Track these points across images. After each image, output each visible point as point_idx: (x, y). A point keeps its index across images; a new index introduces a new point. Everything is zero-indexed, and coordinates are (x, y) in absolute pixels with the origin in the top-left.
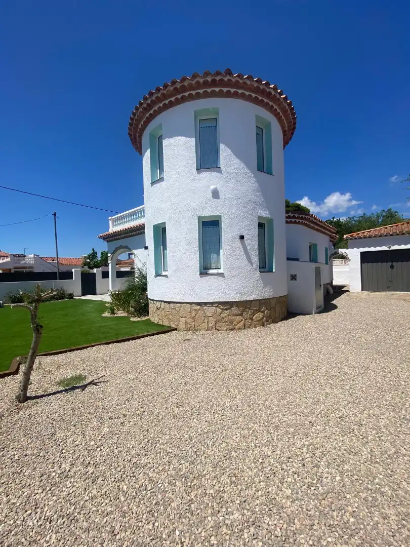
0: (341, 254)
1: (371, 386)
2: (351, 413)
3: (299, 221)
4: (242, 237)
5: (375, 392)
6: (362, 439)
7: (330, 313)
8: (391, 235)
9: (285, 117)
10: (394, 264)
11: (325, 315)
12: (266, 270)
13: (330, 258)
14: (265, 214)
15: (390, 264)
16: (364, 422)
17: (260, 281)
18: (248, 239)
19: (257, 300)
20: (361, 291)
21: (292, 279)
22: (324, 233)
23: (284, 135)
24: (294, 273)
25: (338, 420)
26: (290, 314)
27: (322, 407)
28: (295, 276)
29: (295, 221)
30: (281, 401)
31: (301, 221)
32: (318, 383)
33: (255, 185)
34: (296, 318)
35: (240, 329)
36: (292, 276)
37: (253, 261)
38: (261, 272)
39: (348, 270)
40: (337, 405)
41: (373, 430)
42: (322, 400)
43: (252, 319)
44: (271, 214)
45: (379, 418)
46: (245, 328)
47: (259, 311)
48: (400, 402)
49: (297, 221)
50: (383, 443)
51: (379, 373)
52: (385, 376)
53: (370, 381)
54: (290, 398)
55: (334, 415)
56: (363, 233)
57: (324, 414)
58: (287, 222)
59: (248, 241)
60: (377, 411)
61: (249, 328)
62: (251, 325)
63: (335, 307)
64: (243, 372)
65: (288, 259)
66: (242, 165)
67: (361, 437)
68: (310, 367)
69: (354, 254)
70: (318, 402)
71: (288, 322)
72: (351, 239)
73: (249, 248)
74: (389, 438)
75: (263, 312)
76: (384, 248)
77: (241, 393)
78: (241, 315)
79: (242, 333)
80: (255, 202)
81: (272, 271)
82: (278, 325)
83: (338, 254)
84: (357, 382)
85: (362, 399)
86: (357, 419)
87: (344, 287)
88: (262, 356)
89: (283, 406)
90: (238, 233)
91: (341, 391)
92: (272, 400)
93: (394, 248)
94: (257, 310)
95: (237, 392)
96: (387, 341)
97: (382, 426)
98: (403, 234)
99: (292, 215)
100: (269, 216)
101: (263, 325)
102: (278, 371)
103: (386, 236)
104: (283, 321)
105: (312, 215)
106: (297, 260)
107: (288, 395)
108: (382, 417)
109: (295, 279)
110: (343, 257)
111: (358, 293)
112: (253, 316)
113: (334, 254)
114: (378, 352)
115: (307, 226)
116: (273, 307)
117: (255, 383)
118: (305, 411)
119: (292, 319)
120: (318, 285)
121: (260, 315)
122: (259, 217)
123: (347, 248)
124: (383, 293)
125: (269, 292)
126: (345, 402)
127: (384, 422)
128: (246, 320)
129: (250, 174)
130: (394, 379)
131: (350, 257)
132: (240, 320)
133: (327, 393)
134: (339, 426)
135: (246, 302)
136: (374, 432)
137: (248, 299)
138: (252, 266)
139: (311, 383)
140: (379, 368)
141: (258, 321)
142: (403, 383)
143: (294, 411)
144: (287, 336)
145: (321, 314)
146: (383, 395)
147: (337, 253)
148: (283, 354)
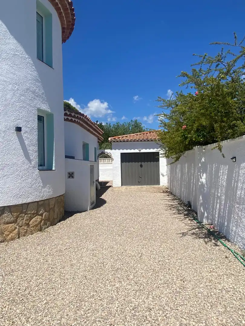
0: (107, 154)
1: (148, 271)
2: (141, 300)
3: (75, 120)
4: (19, 129)
5: (152, 275)
6: (155, 322)
7: (102, 208)
8: (141, 141)
9: (65, 14)
10: (143, 163)
11: (97, 210)
12: (45, 168)
13: (98, 157)
14: (45, 107)
15: (140, 163)
16: (152, 306)
17: (39, 180)
18: (26, 132)
19: (35, 202)
20: (121, 186)
21: (69, 177)
22: (94, 134)
23: (63, 32)
24: (71, 171)
25: (133, 312)
26: (67, 214)
27: (117, 304)
28: (73, 173)
29: (71, 119)
30: (78, 312)
31: (76, 120)
32: (107, 280)
33: (35, 74)
34: (73, 217)
35: (13, 239)
36: (69, 174)
37: (31, 158)
38: (40, 170)
39: (112, 168)
40: (128, 297)
41: (160, 311)
42: (114, 297)
43: (28, 225)
44: (51, 108)
45: (160, 298)
46: (19, 237)
47: (37, 214)
48: (170, 278)
49: (74, 119)
50: (170, 320)
51: (150, 257)
52: (155, 259)
53: (146, 266)
54: (86, 305)
55: (128, 309)
56: (122, 137)
57: (120, 311)
58: (65, 120)
59: (25, 135)
60: (158, 292)
61: (24, 236)
62: (26, 232)
63: (104, 202)
64: (27, 292)
65: (67, 157)
66: (20, 48)
67: (153, 321)
68: (97, 265)
69: (116, 154)
70: (112, 301)
71: (67, 222)
72: (114, 141)
73: (26, 142)
74: (172, 314)
75: (42, 215)
76: (137, 151)
77: (30, 320)
78: (15, 222)
79: (15, 244)
80: (34, 92)
81: (51, 170)
82: (56, 227)
83: (105, 153)
84: (137, 270)
85: (145, 285)
86: (146, 305)
87: (107, 182)
88: (46, 266)
89: (81, 316)
90: (13, 125)
91: (128, 282)
92: (67, 315)
93: (144, 151)
94: (33, 214)
95: (23, 319)
96: (148, 227)
97: (165, 305)
98: (148, 141)
99: (68, 113)
100: (49, 110)
101: (41, 230)
102: (67, 279)
103: (138, 141)
104: (61, 222)
105: (86, 116)
106: (73, 158)
107: (83, 303)
108: (162, 296)
109: (73, 177)
110: (108, 156)
111: (119, 187)
112: (30, 221)
113: (101, 154)
114: (145, 238)
115: (82, 125)
116: (52, 208)
117: (45, 302)
118: (103, 314)
119: (70, 218)
120: (92, 182)
121: (38, 218)
122: (39, 110)
123: (111, 149)
124: (136, 187)
125: (49, 192)
126: (133, 292)
127: (164, 300)
128: (21, 227)
129: (29, 60)
130: (161, 259)
131: (113, 156)
132: (13, 228)
133: (117, 288)
134: (135, 317)
135: (22, 205)
136: (161, 312)
137: (24, 202)
138: (31, 163)
139: (102, 282)
140: (149, 252)
141: (34, 226)
142: (167, 261)
143: (93, 318)
144: (69, 238)
145: (95, 210)
146: (158, 276)
147: (103, 153)
148: (68, 258)
